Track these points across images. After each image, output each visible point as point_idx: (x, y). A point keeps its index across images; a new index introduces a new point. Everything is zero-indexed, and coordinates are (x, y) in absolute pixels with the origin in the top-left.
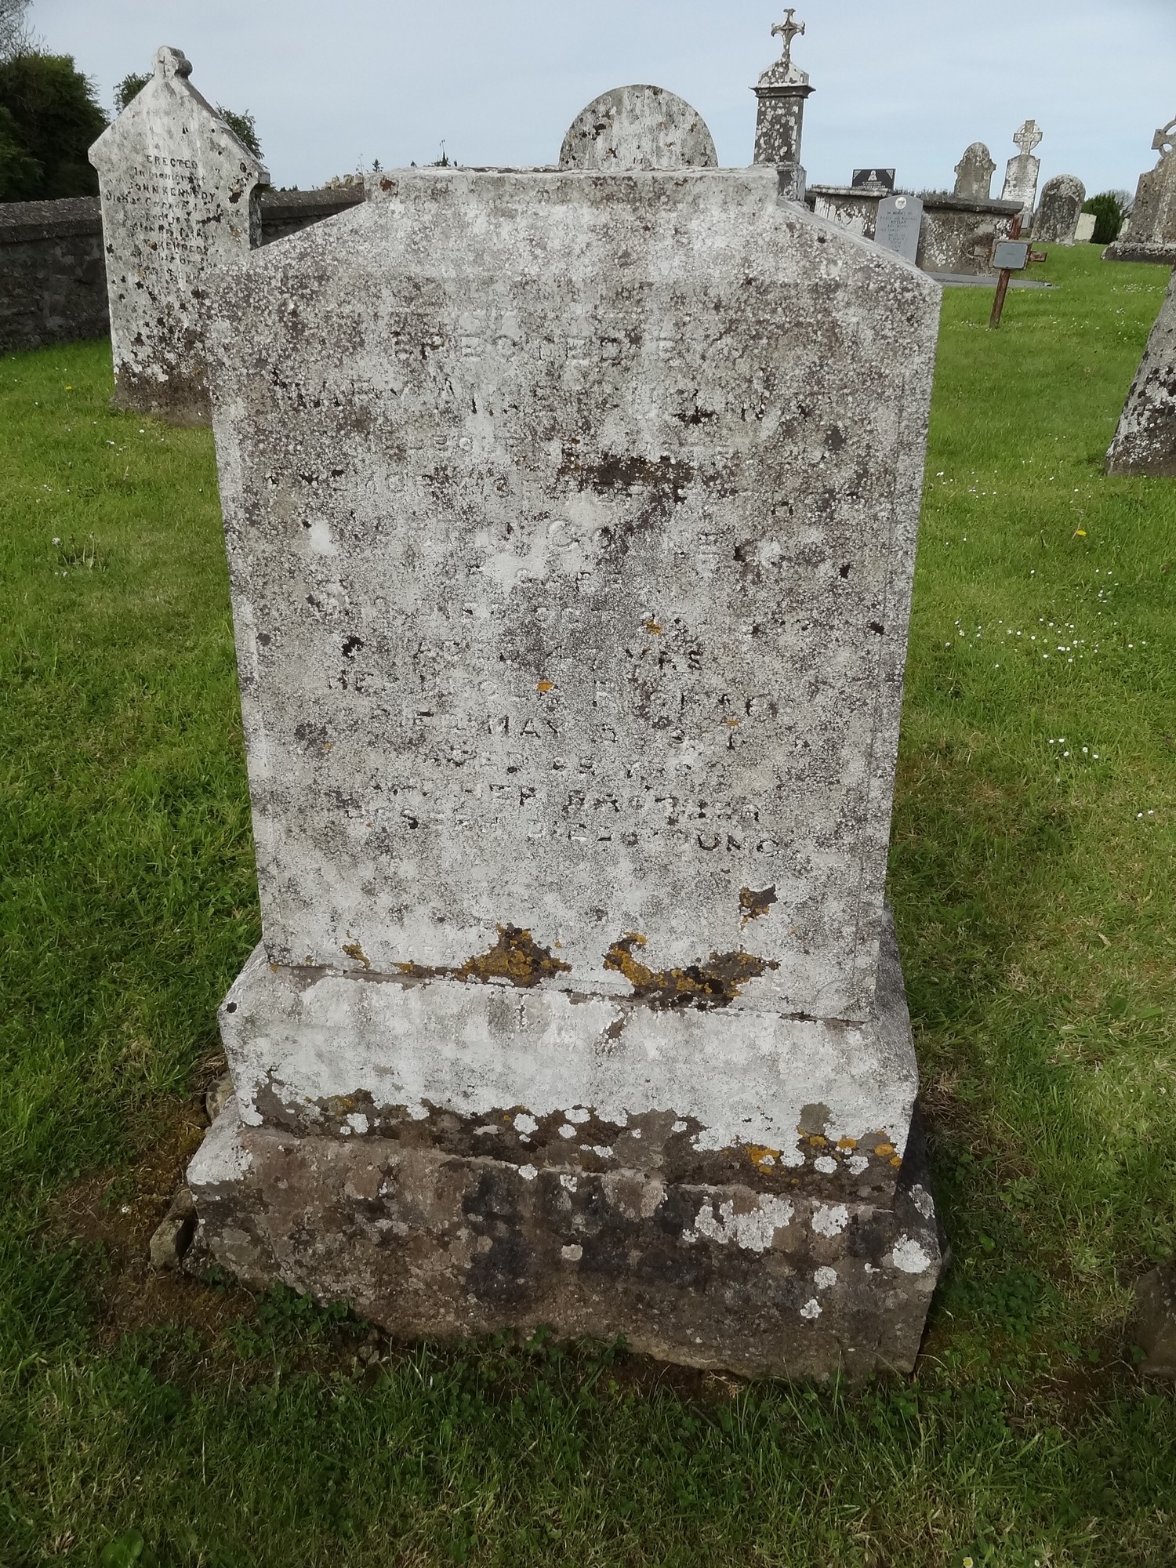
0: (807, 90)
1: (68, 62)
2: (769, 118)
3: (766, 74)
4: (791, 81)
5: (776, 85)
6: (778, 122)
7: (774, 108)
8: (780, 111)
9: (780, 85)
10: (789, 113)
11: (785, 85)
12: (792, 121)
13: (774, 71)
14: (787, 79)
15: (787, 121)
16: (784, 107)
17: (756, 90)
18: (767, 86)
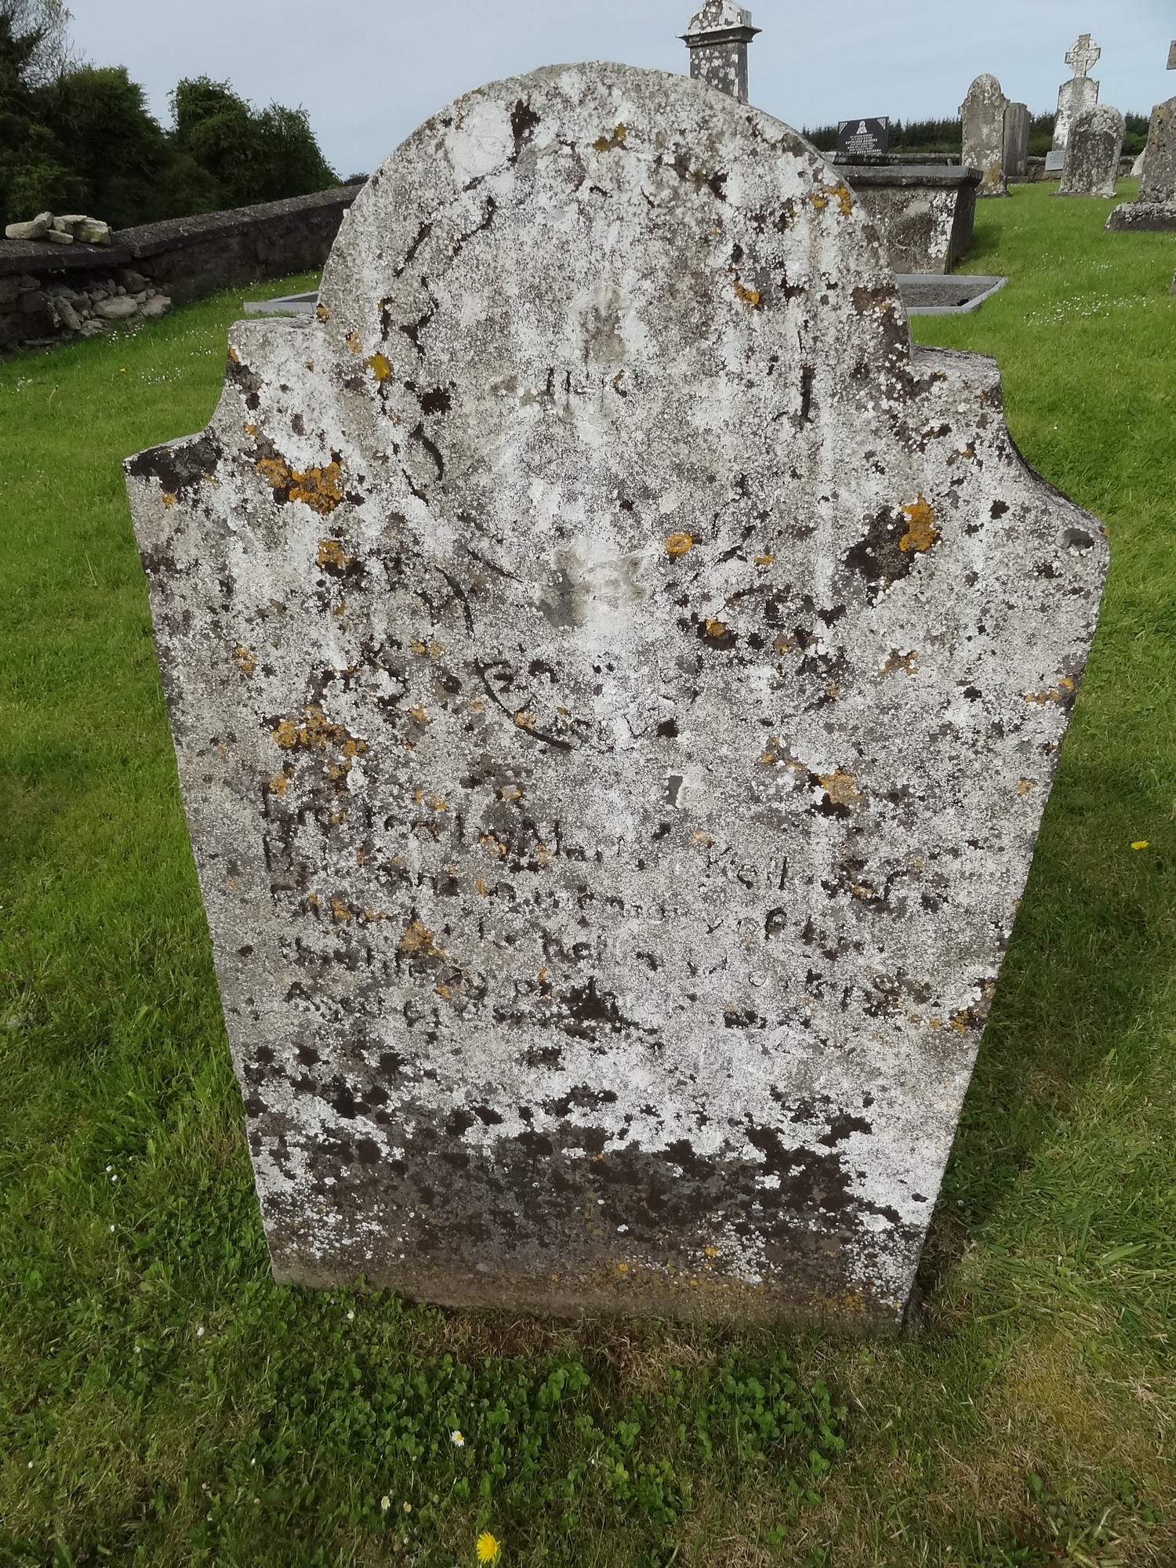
0: (746, 34)
1: (122, 74)
2: (704, 72)
3: (697, 17)
4: (727, 22)
5: (709, 30)
6: (716, 76)
7: (710, 60)
8: (716, 63)
9: (715, 29)
10: (728, 64)
11: (719, 28)
12: (732, 73)
13: (705, 13)
14: (722, 20)
15: (726, 74)
16: (721, 57)
17: (686, 38)
18: (697, 32)
